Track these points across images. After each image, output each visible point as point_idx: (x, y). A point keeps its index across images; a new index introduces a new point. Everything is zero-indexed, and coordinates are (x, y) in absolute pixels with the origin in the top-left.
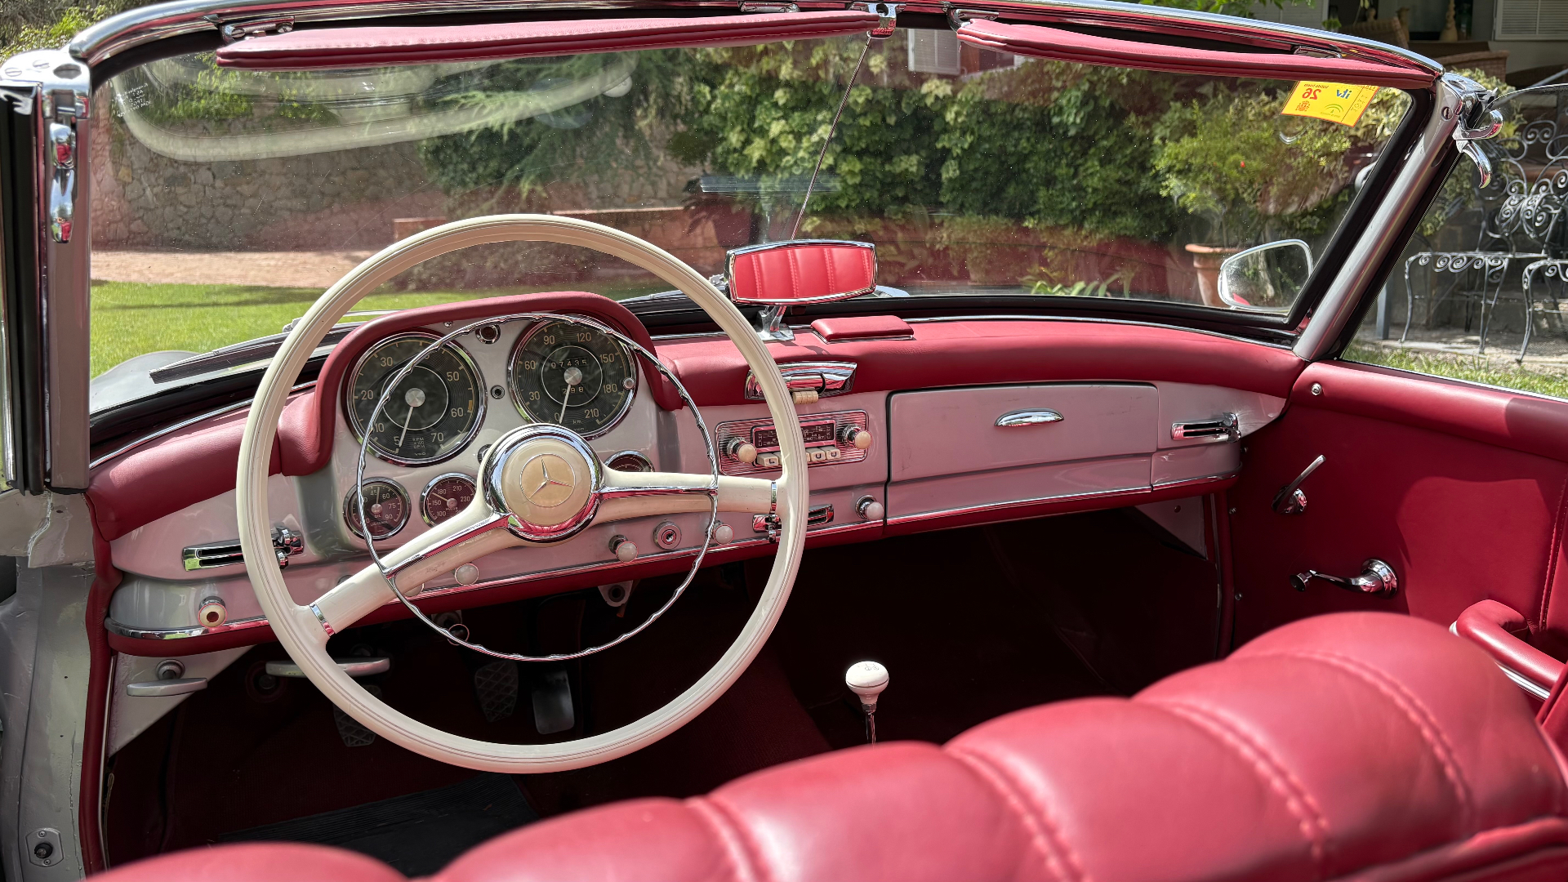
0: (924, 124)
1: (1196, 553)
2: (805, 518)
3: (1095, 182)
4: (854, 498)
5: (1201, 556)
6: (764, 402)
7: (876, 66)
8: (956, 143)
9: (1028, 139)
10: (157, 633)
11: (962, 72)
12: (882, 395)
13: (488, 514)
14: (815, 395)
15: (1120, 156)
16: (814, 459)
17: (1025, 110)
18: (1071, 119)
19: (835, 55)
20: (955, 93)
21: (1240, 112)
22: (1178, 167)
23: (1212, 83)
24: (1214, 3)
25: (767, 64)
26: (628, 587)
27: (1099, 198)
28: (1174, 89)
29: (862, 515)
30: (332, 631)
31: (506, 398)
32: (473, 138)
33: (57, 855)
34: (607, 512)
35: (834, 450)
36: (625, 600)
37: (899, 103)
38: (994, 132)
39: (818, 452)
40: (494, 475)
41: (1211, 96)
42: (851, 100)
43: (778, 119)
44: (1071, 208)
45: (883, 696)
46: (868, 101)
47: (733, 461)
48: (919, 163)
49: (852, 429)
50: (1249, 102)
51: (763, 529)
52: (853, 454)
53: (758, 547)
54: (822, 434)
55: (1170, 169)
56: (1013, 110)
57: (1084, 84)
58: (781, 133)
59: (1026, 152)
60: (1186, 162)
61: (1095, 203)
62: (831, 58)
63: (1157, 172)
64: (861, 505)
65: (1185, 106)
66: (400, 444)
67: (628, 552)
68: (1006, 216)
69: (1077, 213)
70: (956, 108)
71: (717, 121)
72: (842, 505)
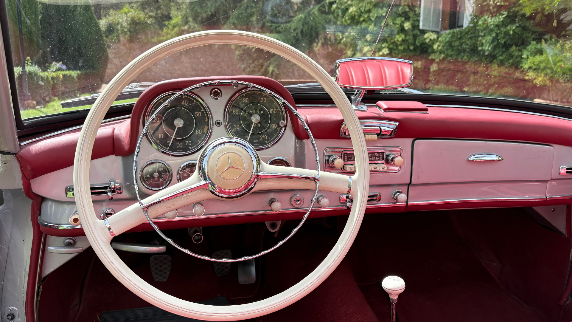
0: (425, 50)
1: (561, 233)
2: (366, 198)
3: (495, 73)
4: (391, 191)
5: (563, 234)
6: (350, 139)
7: (406, 27)
8: (437, 57)
9: (467, 56)
10: (56, 225)
11: (441, 30)
12: (410, 140)
13: (200, 181)
14: (376, 137)
15: (507, 63)
16: (373, 169)
17: (467, 44)
18: (487, 48)
19: (391, 22)
20: (438, 38)
21: (562, 46)
22: (534, 67)
23: (549, 34)
24: (554, 1)
25: (364, 25)
26: (279, 223)
27: (496, 80)
28: (533, 36)
29: (396, 199)
30: (114, 235)
31: (223, 126)
32: (253, 50)
33: (17, 319)
34: (261, 186)
35: (383, 165)
36: (277, 229)
37: (415, 41)
38: (453, 53)
39: (375, 166)
40: (204, 161)
41: (549, 39)
42: (396, 39)
43: (367, 46)
44: (484, 83)
45: (401, 295)
46: (403, 40)
47: (331, 167)
48: (422, 64)
49: (393, 156)
50: (566, 42)
51: (345, 202)
52: (393, 168)
53: (341, 211)
54: (379, 157)
55: (530, 68)
56: (462, 45)
57: (493, 34)
58: (368, 51)
59: (466, 61)
60: (538, 65)
61: (494, 82)
62: (389, 23)
63: (524, 69)
64: (395, 194)
65: (537, 43)
66: (170, 145)
67: (277, 207)
68: (456, 86)
69: (487, 86)
70: (438, 44)
71: (343, 47)
72: (385, 193)
